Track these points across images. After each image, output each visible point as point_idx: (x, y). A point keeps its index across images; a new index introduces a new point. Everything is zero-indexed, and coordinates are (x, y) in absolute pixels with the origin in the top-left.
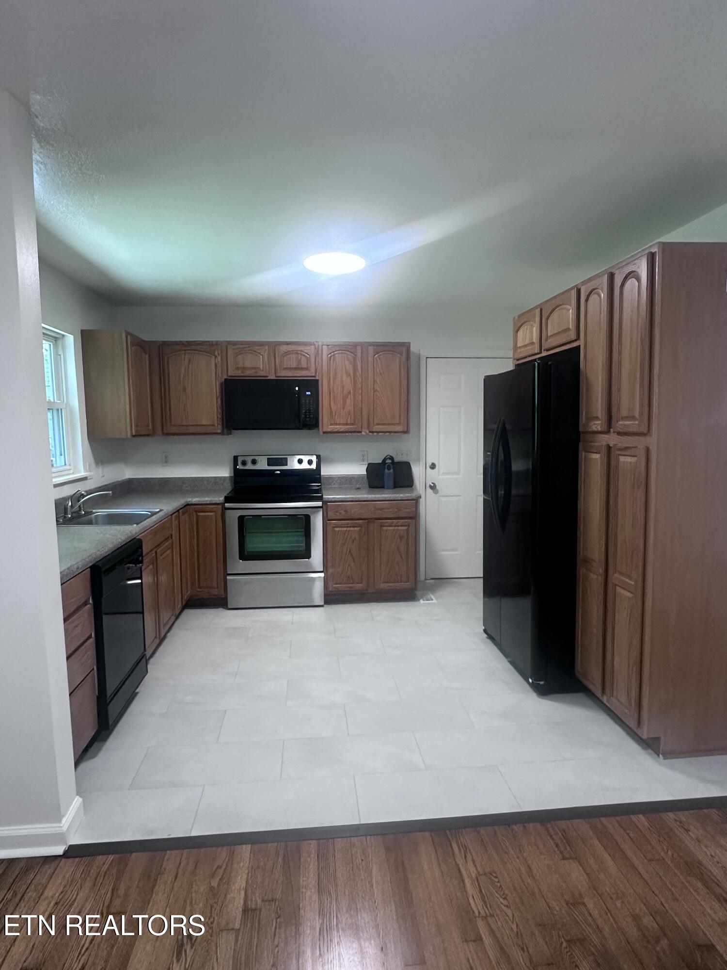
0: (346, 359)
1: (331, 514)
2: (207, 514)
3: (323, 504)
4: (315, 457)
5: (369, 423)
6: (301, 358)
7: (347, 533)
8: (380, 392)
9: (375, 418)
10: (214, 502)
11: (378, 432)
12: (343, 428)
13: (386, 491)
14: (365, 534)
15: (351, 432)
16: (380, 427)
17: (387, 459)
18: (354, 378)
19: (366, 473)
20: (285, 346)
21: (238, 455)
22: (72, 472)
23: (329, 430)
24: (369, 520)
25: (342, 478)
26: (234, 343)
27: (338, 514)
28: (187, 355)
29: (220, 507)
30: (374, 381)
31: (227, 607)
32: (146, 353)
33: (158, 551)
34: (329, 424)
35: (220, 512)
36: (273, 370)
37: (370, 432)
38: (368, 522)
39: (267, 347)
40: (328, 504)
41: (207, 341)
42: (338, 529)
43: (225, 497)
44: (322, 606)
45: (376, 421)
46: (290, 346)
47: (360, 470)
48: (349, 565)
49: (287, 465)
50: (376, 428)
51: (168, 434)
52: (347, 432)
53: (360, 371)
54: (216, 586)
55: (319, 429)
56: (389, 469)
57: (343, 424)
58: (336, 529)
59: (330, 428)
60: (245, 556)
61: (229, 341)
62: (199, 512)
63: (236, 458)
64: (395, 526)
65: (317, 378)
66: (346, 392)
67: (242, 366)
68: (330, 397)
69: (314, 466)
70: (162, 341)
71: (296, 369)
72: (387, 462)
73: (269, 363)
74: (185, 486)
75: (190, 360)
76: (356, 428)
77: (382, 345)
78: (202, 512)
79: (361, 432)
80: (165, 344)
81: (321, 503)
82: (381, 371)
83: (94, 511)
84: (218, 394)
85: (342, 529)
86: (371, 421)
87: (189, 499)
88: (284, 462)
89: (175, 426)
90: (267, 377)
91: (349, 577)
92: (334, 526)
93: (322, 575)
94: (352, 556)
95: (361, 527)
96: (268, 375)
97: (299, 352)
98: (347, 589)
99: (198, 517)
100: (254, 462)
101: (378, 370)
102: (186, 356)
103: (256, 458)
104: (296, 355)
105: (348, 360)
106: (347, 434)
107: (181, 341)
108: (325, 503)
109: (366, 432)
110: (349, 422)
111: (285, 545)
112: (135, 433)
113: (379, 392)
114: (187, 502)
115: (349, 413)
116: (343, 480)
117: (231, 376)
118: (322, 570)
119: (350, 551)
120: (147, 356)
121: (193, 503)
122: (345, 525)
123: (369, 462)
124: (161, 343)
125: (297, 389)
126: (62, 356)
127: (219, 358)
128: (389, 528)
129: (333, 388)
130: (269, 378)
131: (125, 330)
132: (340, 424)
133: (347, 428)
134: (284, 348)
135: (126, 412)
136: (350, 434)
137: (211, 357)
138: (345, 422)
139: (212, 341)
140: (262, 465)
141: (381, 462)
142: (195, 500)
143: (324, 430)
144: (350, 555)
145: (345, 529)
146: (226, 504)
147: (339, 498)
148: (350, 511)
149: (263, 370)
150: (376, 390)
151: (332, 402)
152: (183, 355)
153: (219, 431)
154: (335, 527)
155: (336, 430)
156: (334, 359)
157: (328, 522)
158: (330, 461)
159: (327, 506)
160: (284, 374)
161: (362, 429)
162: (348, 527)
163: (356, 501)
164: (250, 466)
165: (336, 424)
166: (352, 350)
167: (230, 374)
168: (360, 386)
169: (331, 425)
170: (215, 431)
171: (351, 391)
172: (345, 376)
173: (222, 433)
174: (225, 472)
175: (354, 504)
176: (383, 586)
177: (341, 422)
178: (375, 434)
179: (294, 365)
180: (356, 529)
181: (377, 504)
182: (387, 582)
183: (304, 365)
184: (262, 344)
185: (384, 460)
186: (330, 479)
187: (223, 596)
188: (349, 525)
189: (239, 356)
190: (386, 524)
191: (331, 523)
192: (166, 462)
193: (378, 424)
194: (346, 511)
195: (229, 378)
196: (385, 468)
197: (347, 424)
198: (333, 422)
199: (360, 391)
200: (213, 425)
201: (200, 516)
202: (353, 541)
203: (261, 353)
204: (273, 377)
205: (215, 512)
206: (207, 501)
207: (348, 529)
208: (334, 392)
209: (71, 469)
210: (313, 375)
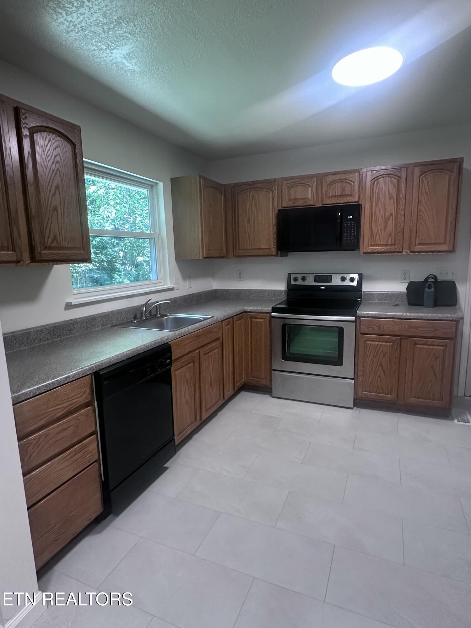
0: (389, 182)
1: (364, 328)
2: (258, 320)
3: (356, 319)
4: (357, 275)
5: (410, 243)
6: (345, 186)
7: (378, 347)
8: (425, 212)
9: (417, 238)
10: (264, 311)
11: (419, 252)
12: (382, 249)
13: (425, 309)
14: (397, 349)
15: (391, 252)
16: (422, 246)
17: (430, 278)
18: (397, 201)
19: (406, 291)
20: (331, 176)
21: (291, 273)
22: (162, 285)
23: (369, 251)
24: (401, 337)
25: (382, 295)
26: (286, 179)
27: (371, 329)
28: (251, 192)
29: (269, 315)
30: (419, 202)
31: (272, 395)
32: (222, 194)
33: (201, 351)
34: (369, 245)
35: (268, 319)
36: (320, 199)
37: (411, 252)
38: (401, 339)
39: (315, 179)
40: (361, 319)
41: (266, 180)
42: (370, 342)
43: (272, 307)
44: (352, 408)
45: (418, 241)
46: (335, 176)
47: (401, 287)
48: (379, 376)
49: (331, 282)
50: (418, 248)
51: (237, 256)
52: (387, 252)
53: (404, 192)
54: (264, 378)
55: (360, 251)
56: (429, 288)
57: (384, 245)
58: (368, 342)
59: (370, 249)
60: (286, 357)
61: (284, 178)
62: (253, 318)
63: (289, 275)
64: (430, 345)
65: (360, 203)
66: (388, 214)
67: (294, 198)
68: (372, 220)
69: (355, 283)
70: (234, 184)
71: (341, 196)
72: (429, 280)
73: (316, 193)
74: (252, 296)
75: (253, 196)
76: (396, 248)
77: (431, 164)
78: (255, 318)
79: (401, 252)
80: (236, 185)
81: (354, 317)
82: (427, 191)
83: (168, 314)
84: (274, 223)
85: (374, 343)
86: (413, 241)
87: (246, 308)
88: (329, 279)
89: (242, 249)
90: (315, 205)
91: (378, 387)
92: (366, 339)
93: (353, 381)
94: (382, 368)
95: (394, 343)
96: (315, 204)
97: (344, 180)
98: (376, 398)
99: (251, 322)
100: (304, 279)
101: (423, 191)
102: (251, 194)
103: (306, 275)
104: (341, 183)
105: (392, 182)
106: (387, 254)
107: (247, 182)
108: (358, 318)
109: (407, 252)
110: (389, 243)
111: (321, 351)
112: (206, 255)
113: (423, 212)
114: (244, 309)
115: (390, 235)
116: (383, 296)
117: (284, 208)
118: (353, 377)
119: (381, 363)
120: (223, 196)
121: (249, 311)
122: (377, 339)
123: (410, 281)
124: (233, 185)
125: (339, 214)
126: (156, 199)
127: (276, 193)
128: (423, 346)
129: (375, 210)
130: (316, 206)
131: (199, 175)
132: (380, 245)
133: (387, 249)
134: (330, 178)
135: (199, 239)
136: (390, 254)
137: (269, 192)
138: (386, 243)
139: (271, 179)
140: (311, 281)
141: (423, 281)
142: (249, 308)
143: (365, 251)
144: (380, 367)
145: (377, 343)
146: (272, 314)
147: (372, 314)
148: (383, 326)
149: (311, 200)
150: (421, 210)
151: (373, 225)
152: (249, 193)
153: (274, 254)
154: (368, 341)
155: (376, 251)
156: (378, 183)
157: (360, 335)
158: (372, 279)
159: (360, 321)
160: (329, 201)
161: (402, 250)
162: (380, 341)
163: (390, 318)
164: (300, 282)
165: (376, 245)
166: (396, 173)
167: (284, 205)
168: (403, 207)
169: (372, 245)
170: (271, 254)
171: (394, 213)
172: (387, 198)
173: (277, 255)
174: (282, 287)
175: (387, 321)
176: (413, 400)
177: (382, 243)
178: (416, 254)
179: (338, 193)
180: (388, 344)
181: (411, 322)
182: (418, 398)
183: (348, 192)
184: (311, 177)
185: (426, 280)
186: (371, 295)
187: (269, 386)
188: (381, 340)
189: (292, 189)
190: (420, 343)
191: (363, 337)
192: (240, 278)
193: (420, 244)
194: (379, 327)
195: (283, 209)
196: (425, 288)
197: (387, 245)
198: (373, 243)
199: (403, 213)
200: (270, 249)
201: (253, 321)
202: (384, 356)
203: (310, 185)
204: (320, 205)
205: (264, 319)
206: (258, 310)
207: (380, 343)
208: (375, 214)
209: (162, 282)
210: (357, 200)
